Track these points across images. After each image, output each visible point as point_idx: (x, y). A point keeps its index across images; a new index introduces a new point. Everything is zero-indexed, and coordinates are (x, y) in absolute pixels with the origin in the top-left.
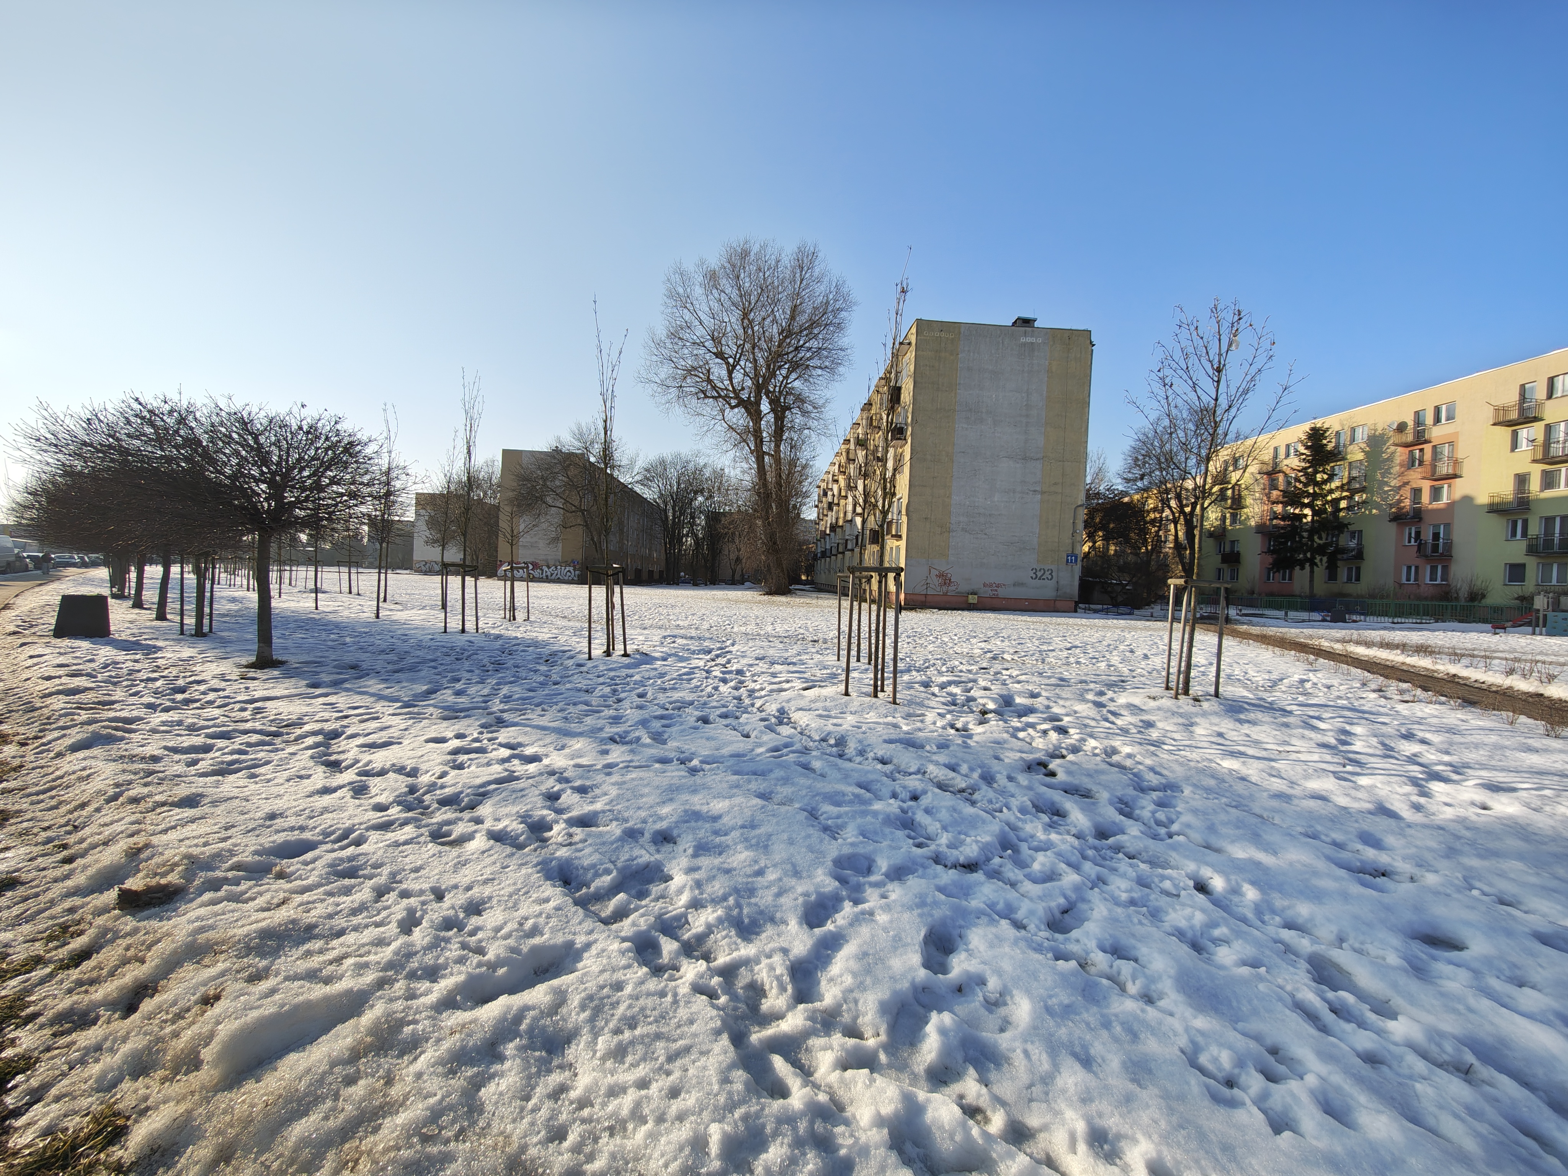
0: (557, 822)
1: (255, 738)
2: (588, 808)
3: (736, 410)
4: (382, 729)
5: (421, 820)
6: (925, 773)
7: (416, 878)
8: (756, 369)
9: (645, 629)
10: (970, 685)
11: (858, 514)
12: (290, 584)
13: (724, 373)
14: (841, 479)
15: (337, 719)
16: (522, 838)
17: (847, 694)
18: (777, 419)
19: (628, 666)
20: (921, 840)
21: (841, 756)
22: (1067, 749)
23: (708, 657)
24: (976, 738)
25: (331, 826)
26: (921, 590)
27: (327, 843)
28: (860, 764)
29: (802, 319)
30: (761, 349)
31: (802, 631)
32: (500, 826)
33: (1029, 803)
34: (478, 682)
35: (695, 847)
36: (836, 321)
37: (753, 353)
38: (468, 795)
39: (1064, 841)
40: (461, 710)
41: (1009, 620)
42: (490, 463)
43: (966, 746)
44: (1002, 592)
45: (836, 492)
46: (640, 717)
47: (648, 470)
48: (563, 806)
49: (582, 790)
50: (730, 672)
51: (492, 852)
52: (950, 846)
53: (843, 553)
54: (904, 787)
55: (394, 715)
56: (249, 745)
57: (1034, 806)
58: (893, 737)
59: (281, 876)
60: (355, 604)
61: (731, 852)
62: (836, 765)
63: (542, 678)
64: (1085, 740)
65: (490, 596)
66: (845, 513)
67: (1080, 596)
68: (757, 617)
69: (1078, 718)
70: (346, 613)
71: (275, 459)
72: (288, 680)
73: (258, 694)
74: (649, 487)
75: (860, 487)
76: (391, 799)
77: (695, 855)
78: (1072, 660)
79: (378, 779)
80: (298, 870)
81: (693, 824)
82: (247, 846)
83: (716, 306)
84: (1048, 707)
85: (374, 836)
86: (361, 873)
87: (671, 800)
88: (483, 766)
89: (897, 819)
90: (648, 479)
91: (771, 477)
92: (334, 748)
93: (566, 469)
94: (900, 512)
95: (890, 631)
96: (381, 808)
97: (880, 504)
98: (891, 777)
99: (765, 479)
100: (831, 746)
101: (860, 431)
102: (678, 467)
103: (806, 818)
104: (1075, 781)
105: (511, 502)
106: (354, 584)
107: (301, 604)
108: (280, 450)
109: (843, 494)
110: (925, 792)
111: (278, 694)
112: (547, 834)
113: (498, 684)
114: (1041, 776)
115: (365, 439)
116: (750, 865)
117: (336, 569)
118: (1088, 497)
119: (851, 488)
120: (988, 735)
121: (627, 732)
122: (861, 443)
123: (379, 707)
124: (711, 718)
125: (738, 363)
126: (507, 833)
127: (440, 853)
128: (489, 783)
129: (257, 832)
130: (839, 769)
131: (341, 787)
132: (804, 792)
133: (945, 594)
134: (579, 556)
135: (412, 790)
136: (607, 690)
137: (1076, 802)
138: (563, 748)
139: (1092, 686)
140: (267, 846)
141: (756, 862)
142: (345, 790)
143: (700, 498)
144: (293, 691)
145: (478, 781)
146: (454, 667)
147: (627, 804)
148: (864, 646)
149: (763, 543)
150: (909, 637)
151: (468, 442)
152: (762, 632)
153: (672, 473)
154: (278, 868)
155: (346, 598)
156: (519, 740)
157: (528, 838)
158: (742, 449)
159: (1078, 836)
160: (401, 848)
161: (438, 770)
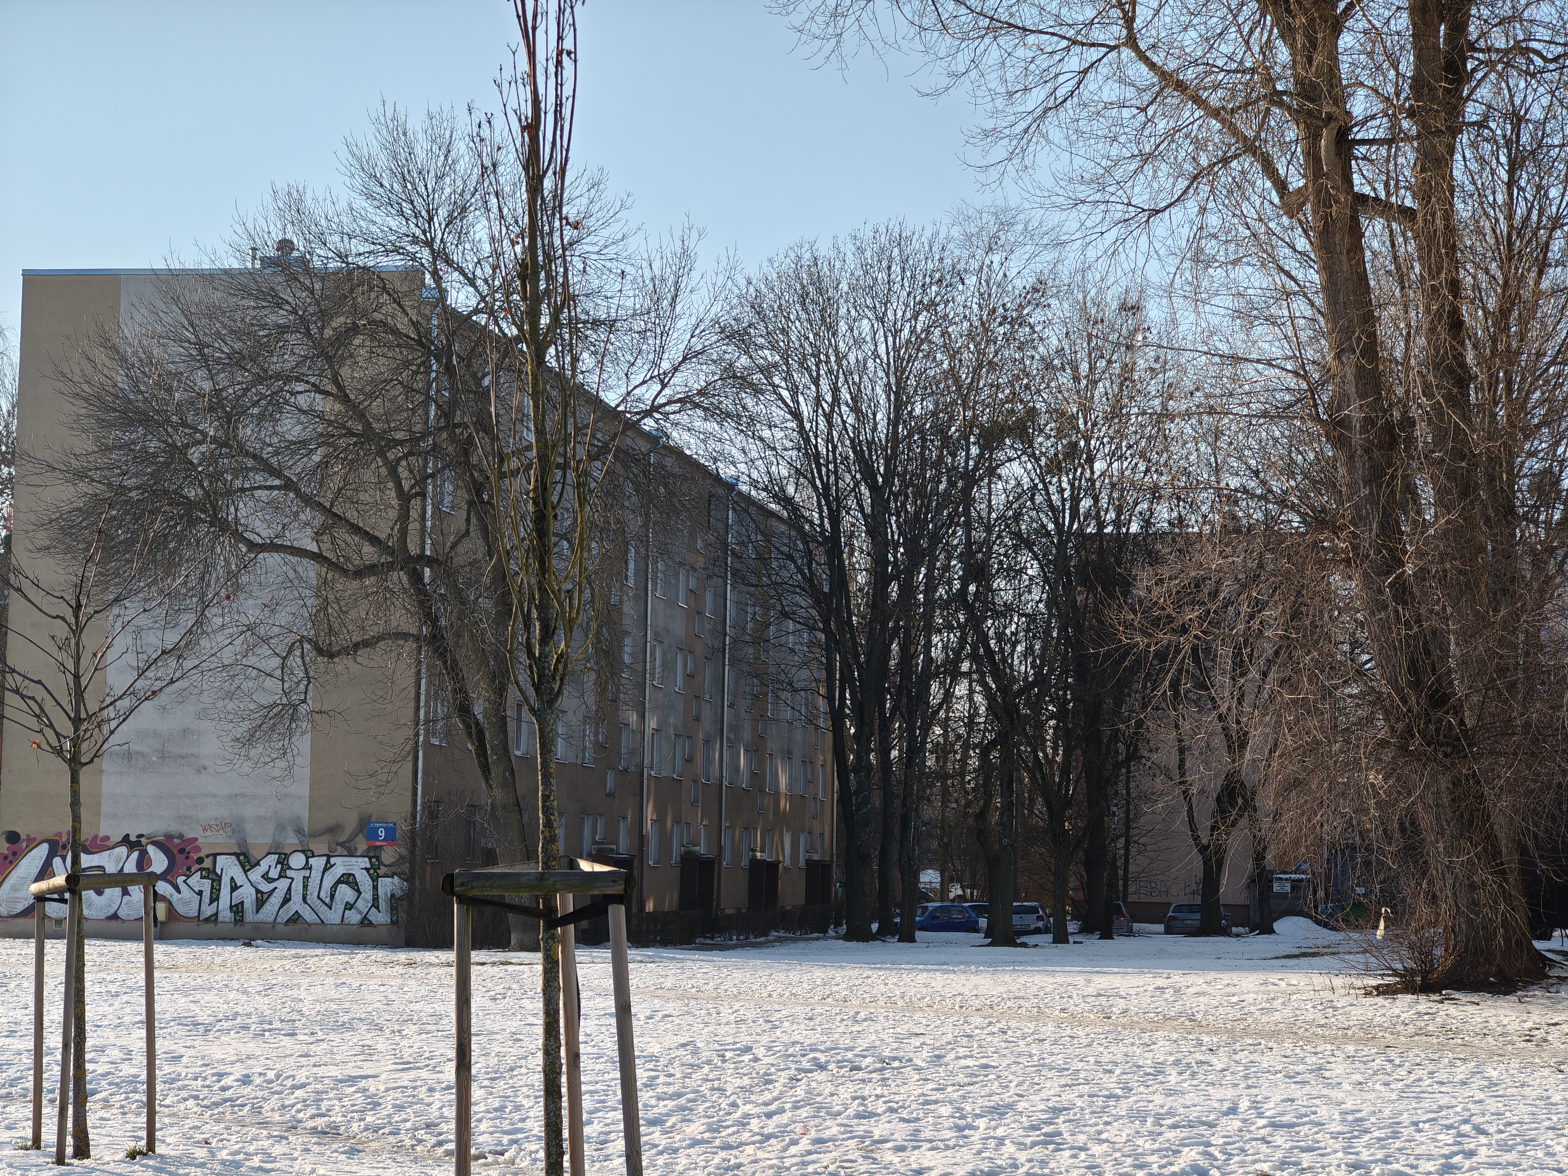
91: (1401, 333)
93: (331, 353)
99: (1371, 347)
105: (67, 533)
149: (1373, 698)
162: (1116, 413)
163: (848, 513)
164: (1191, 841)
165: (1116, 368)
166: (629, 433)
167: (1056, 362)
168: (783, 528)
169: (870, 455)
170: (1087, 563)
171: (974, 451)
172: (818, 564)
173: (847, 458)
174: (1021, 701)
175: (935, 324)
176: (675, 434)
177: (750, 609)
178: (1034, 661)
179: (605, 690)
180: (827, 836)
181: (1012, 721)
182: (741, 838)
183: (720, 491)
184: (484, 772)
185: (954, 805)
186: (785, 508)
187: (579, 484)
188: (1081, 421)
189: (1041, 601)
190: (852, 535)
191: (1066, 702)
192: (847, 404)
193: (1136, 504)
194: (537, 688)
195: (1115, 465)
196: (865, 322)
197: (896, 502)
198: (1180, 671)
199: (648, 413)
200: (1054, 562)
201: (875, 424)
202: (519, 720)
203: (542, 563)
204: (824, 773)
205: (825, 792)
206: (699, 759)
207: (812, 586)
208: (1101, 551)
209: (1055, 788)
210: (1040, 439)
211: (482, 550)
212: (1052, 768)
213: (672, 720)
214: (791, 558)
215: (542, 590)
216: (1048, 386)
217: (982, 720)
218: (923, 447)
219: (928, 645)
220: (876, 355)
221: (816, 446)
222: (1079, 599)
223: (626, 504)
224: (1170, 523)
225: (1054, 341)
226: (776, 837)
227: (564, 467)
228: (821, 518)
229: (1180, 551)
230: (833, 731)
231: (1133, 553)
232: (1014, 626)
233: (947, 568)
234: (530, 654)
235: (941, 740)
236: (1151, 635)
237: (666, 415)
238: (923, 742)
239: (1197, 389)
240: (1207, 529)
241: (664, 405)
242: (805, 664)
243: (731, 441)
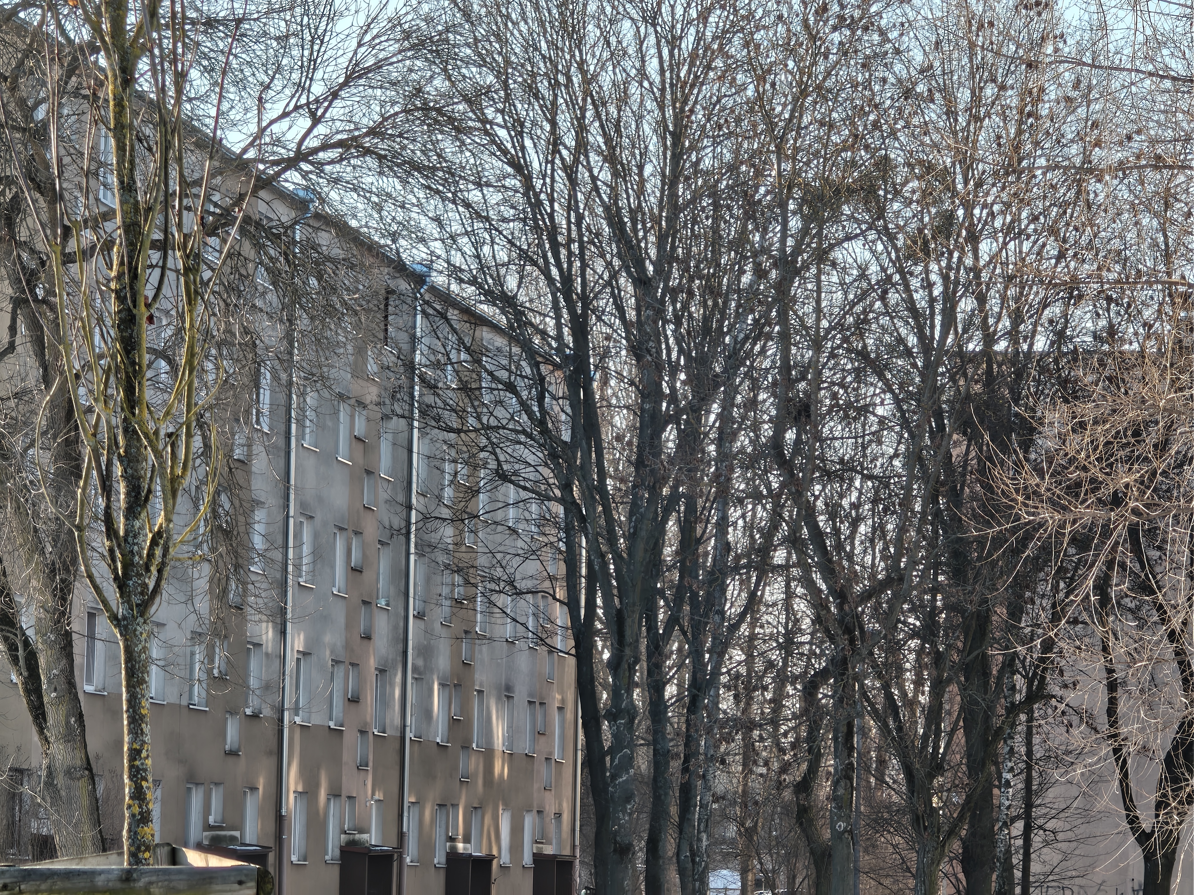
162: (1013, 167)
163: (599, 319)
164: (1125, 825)
165: (1012, 98)
166: (262, 194)
167: (921, 88)
168: (500, 341)
169: (635, 231)
170: (968, 397)
171: (795, 223)
172: (554, 397)
173: (598, 235)
174: (866, 610)
175: (732, 29)
176: (334, 195)
177: (448, 467)
178: (886, 548)
179: (225, 591)
180: (566, 817)
181: (852, 641)
182: (433, 821)
183: (403, 285)
184: (36, 718)
185: (763, 770)
186: (503, 312)
187: (187, 270)
188: (959, 178)
189: (896, 455)
190: (605, 354)
191: (934, 612)
192: (600, 153)
193: (1045, 305)
194: (121, 584)
195: (1011, 245)
196: (627, 24)
197: (674, 302)
198: (1110, 564)
199: (291, 163)
200: (918, 397)
201: (642, 181)
202: (91, 637)
203: (130, 391)
204: (563, 722)
205: (563, 748)
206: (369, 698)
207: (545, 431)
208: (990, 379)
209: (918, 743)
210: (896, 206)
211: (35, 373)
212: (913, 713)
213: (328, 638)
214: (511, 387)
215: (130, 432)
216: (907, 126)
217: (807, 638)
218: (717, 218)
219: (723, 524)
220: (642, 74)
221: (551, 216)
222: (955, 452)
223: (259, 303)
224: (1096, 336)
225: (918, 57)
226: (488, 819)
227: (163, 246)
228: (559, 326)
229: (1110, 379)
230: (577, 656)
231: (1038, 382)
232: (855, 495)
233: (752, 404)
234: (111, 531)
235: (743, 670)
236: (1065, 508)
237: (319, 166)
238: (716, 673)
239: (1139, 132)
240: (1152, 348)
241: (315, 151)
242: (532, 553)
243: (420, 205)
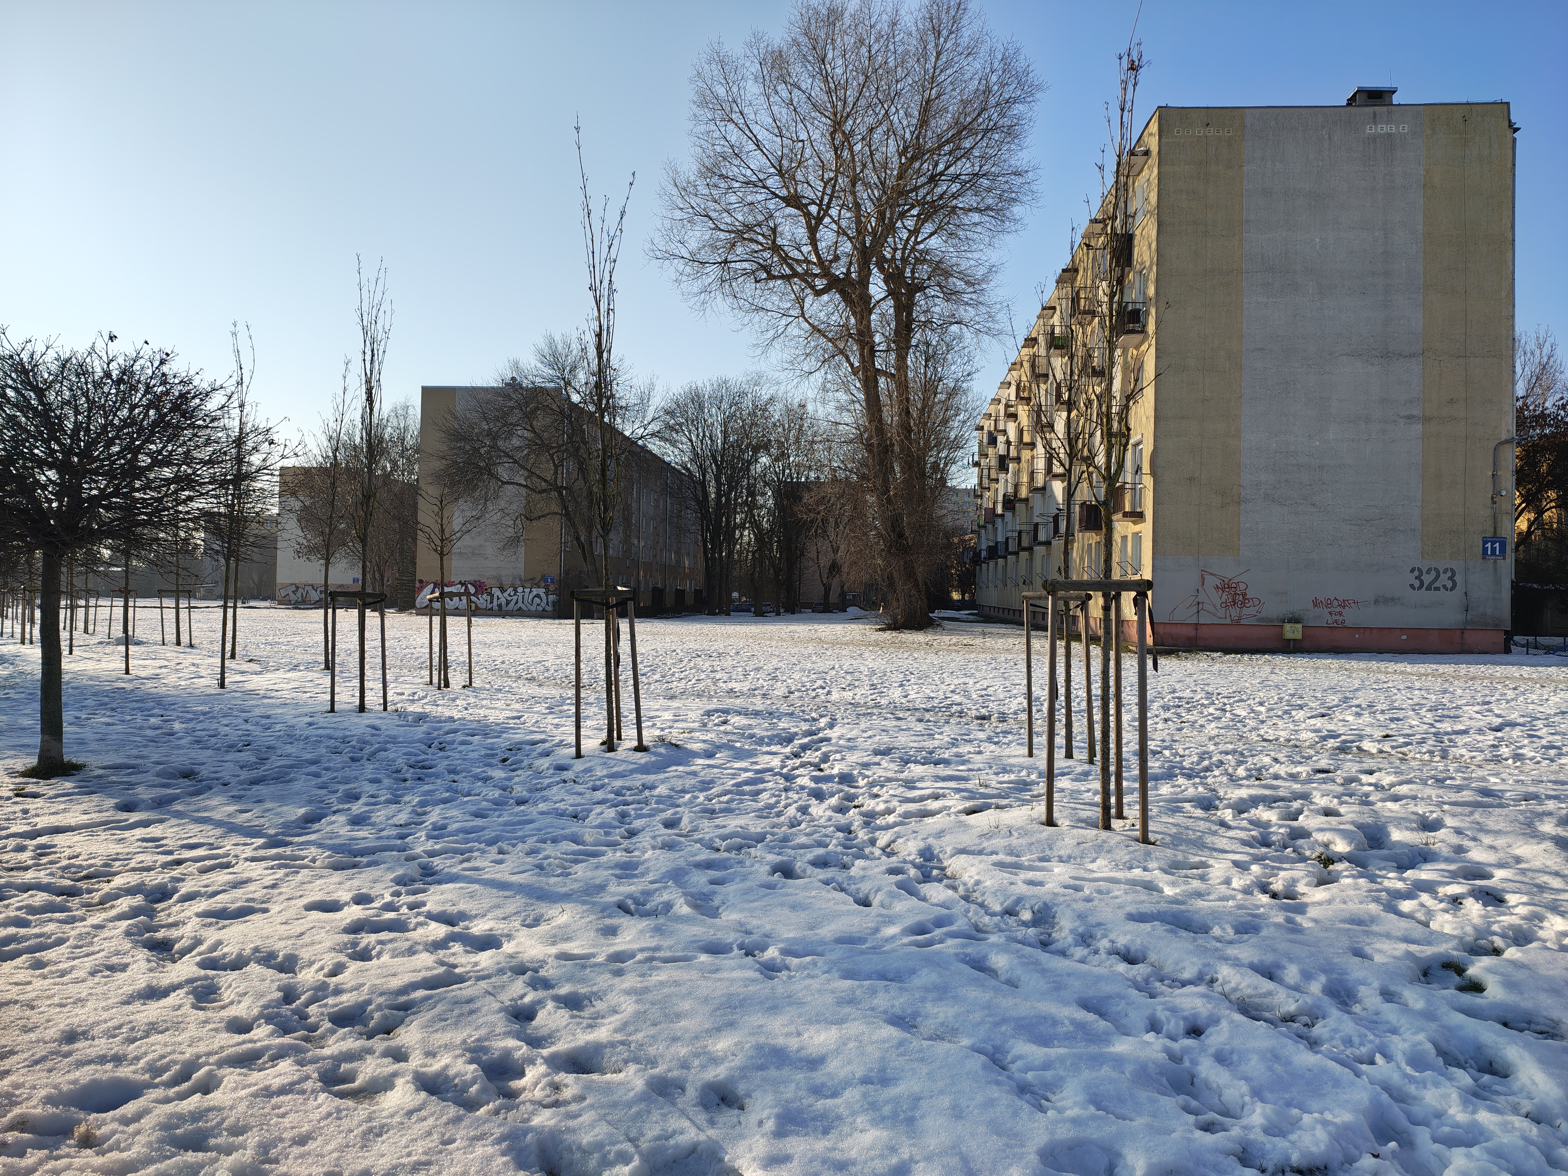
0: (532, 1062)
1: (40, 898)
2: (585, 1038)
3: (825, 297)
4: (237, 885)
5: (305, 1051)
6: (1213, 981)
7: (302, 1156)
8: (858, 222)
9: (672, 697)
10: (1296, 805)
11: (1056, 476)
12: (86, 631)
13: (802, 233)
14: (1023, 412)
15: (165, 865)
16: (474, 1089)
17: (1050, 822)
18: (898, 308)
19: (645, 769)
20: (1211, 1116)
21: (1045, 944)
22: (1503, 936)
23: (788, 750)
24: (1312, 912)
25: (163, 1057)
26: (1184, 615)
27: (156, 1086)
28: (1082, 961)
29: (941, 124)
30: (867, 185)
31: (957, 698)
32: (436, 1066)
33: (1429, 1046)
34: (389, 802)
35: (778, 1117)
36: (1006, 121)
37: (853, 193)
38: (379, 1008)
39: (1506, 1127)
40: (363, 853)
41: (1368, 670)
42: (402, 412)
43: (1294, 928)
44: (1351, 617)
45: (1012, 435)
46: (670, 866)
47: (670, 413)
48: (544, 1032)
49: (573, 1003)
50: (829, 779)
51: (423, 1113)
52: (1272, 1130)
53: (1030, 549)
54: (1174, 1010)
55: (253, 859)
56: (32, 910)
57: (1441, 1052)
58: (1146, 908)
59: (88, 1142)
60: (186, 663)
61: (846, 1129)
62: (1037, 963)
63: (497, 793)
64: (1541, 919)
65: (404, 643)
66: (1032, 474)
67: (1514, 619)
68: (873, 672)
69: (1523, 872)
70: (172, 679)
71: (69, 425)
72: (86, 798)
73: (42, 822)
74: (673, 443)
75: (1060, 427)
76: (256, 1011)
77: (780, 1133)
78: (1505, 751)
79: (231, 976)
80: (114, 1133)
81: (773, 1073)
82: (34, 1087)
83: (783, 114)
84: (1460, 850)
85: (231, 1076)
86: (212, 1142)
87: (731, 1025)
88: (402, 954)
89: (1161, 1074)
90: (672, 428)
91: (890, 415)
92: (162, 918)
93: (529, 416)
94: (1138, 470)
95: (1130, 697)
96: (240, 1027)
97: (1100, 460)
98: (1145, 987)
99: (880, 420)
100: (1025, 924)
101: (1056, 320)
102: (725, 406)
103: (984, 1067)
104: (1526, 1002)
105: (438, 477)
106: (184, 627)
107: (104, 665)
108: (77, 412)
109: (1027, 438)
110: (1215, 1021)
111: (73, 822)
112: (516, 1084)
113: (422, 804)
114: (1451, 992)
115: (205, 386)
116: (882, 1156)
117: (156, 602)
118: (1522, 422)
119: (1043, 426)
120: (1338, 906)
121: (648, 894)
122: (1059, 344)
123: (230, 845)
124: (798, 866)
125: (826, 214)
126: (448, 1080)
127: (339, 1110)
128: (414, 986)
129: (49, 1064)
130: (1044, 972)
131: (174, 988)
132: (977, 1016)
133: (1236, 623)
134: (554, 570)
135: (289, 995)
136: (610, 814)
137: (1527, 1046)
138: (536, 922)
139: (1551, 805)
140: (65, 1088)
141: (893, 1150)
142: (181, 992)
143: (764, 460)
144: (96, 817)
145: (395, 983)
146: (348, 772)
147: (652, 1031)
148: (1080, 726)
149: (879, 535)
150: (1167, 708)
151: (368, 381)
152: (884, 702)
153: (714, 417)
154: (83, 1129)
155: (170, 652)
156: (462, 906)
157: (483, 1090)
158: (838, 366)
159: (1536, 1118)
160: (274, 1100)
161: (330, 960)
162: (797, 441)
163: (708, 474)
164: (820, 582)
165: (797, 426)
166: (633, 445)
167: (777, 424)
168: (686, 478)
169: (716, 454)
170: (788, 491)
171: (750, 453)
172: (698, 491)
173: (708, 455)
174: (765, 537)
175: (737, 410)
176: (649, 446)
177: (675, 505)
178: (770, 523)
179: (626, 530)
180: (701, 581)
181: (762, 543)
182: (672, 582)
183: (665, 466)
184: (584, 560)
185: (744, 571)
186: (687, 472)
187: (616, 462)
188: (786, 444)
189: (772, 504)
190: (710, 481)
191: (780, 537)
192: (708, 437)
193: (804, 472)
194: (603, 529)
195: (797, 459)
196: (714, 409)
197: (724, 470)
198: (817, 527)
199: (640, 439)
200: (777, 491)
201: (717, 444)
202: (597, 541)
203: (604, 487)
204: (700, 561)
205: (700, 567)
206: (658, 556)
207: (696, 498)
208: (792, 487)
209: (777, 565)
210: (772, 450)
211: (583, 484)
212: (776, 559)
213: (649, 543)
214: (689, 488)
215: (604, 496)
216: (775, 432)
217: (753, 543)
218: (734, 452)
219: (735, 518)
220: (717, 420)
221: (697, 451)
222: (785, 503)
223: (633, 469)
224: (815, 478)
225: (777, 417)
226: (684, 582)
228: (699, 475)
229: (818, 487)
230: (703, 547)
231: (803, 488)
232: (763, 512)
233: (741, 492)
234: (600, 517)
235: (739, 549)
236: (808, 515)
237: (646, 439)
238: (733, 550)
239: (824, 433)
240: (827, 480)
241: (645, 436)
242: (694, 524)
243: (669, 449)
